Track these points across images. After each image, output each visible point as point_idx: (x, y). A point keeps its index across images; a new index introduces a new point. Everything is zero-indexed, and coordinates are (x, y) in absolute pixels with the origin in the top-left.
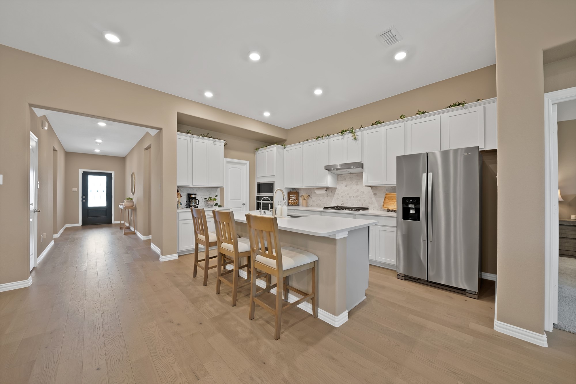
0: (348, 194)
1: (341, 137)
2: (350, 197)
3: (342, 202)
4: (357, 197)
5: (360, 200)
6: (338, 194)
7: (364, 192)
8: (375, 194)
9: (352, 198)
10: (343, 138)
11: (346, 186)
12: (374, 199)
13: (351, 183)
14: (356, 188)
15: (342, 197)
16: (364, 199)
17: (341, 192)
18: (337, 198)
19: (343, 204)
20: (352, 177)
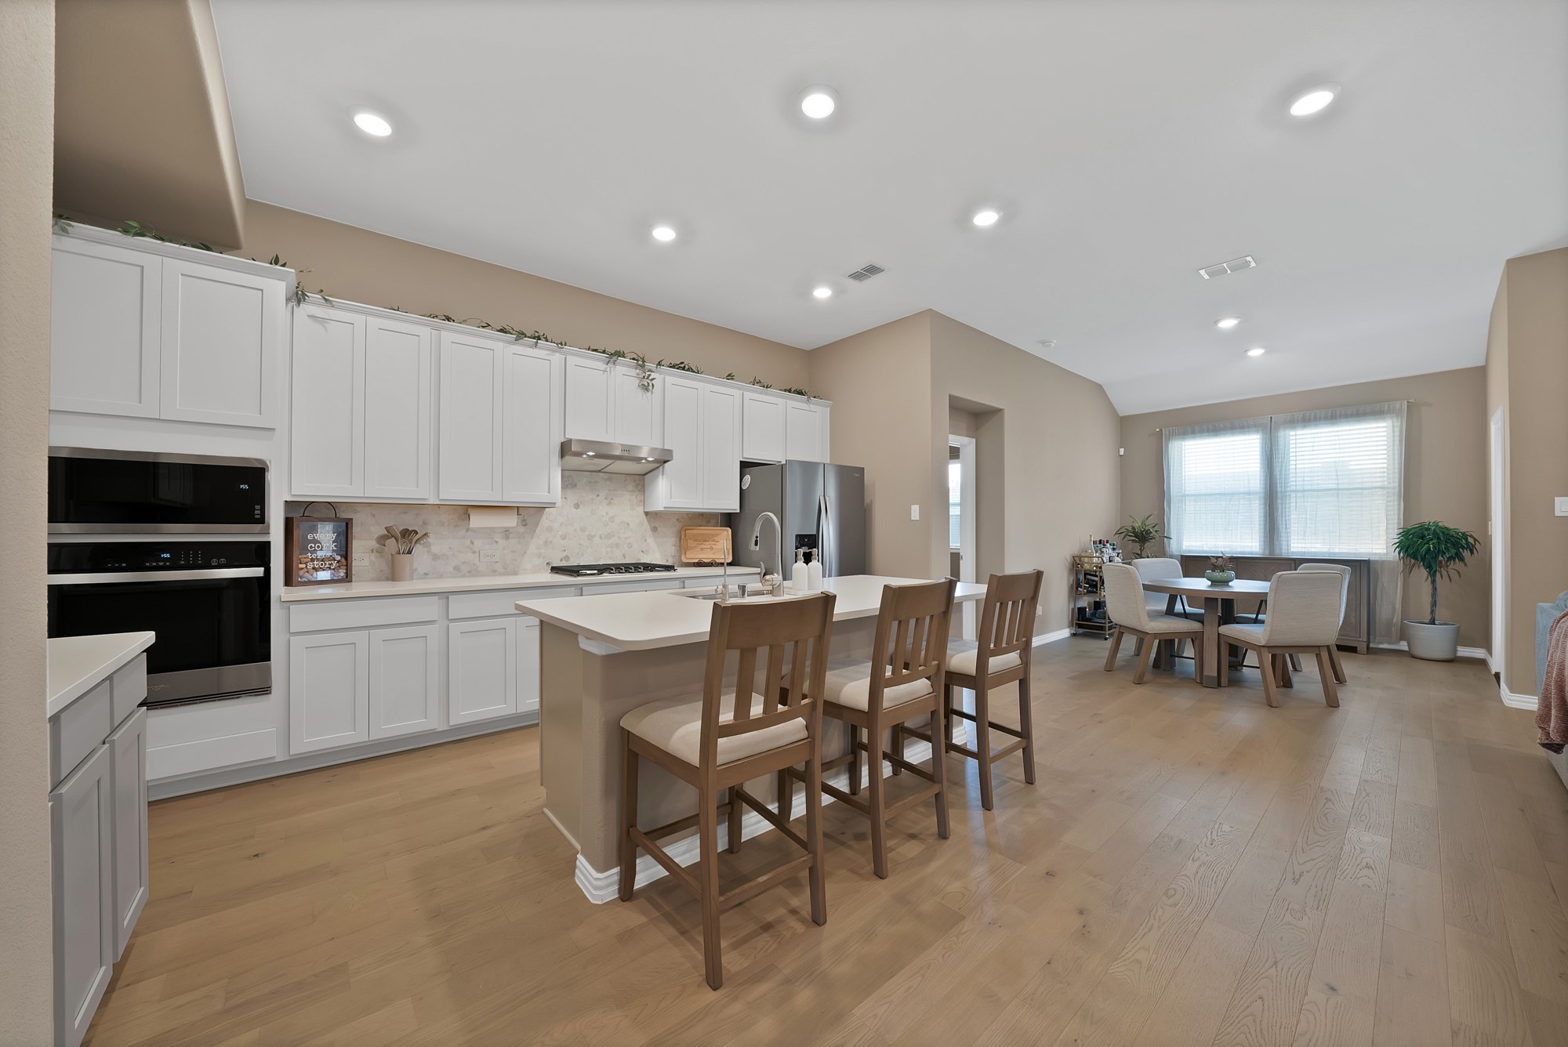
0: (583, 530)
1: (601, 366)
2: (590, 537)
3: (565, 554)
4: (609, 536)
5: (617, 545)
6: (550, 529)
7: (628, 524)
8: (654, 529)
9: (597, 540)
10: (608, 370)
11: (577, 506)
12: (651, 540)
13: (593, 499)
14: (607, 514)
15: (564, 538)
16: (628, 541)
17: (561, 524)
18: (546, 542)
19: (567, 558)
20: (596, 482)
